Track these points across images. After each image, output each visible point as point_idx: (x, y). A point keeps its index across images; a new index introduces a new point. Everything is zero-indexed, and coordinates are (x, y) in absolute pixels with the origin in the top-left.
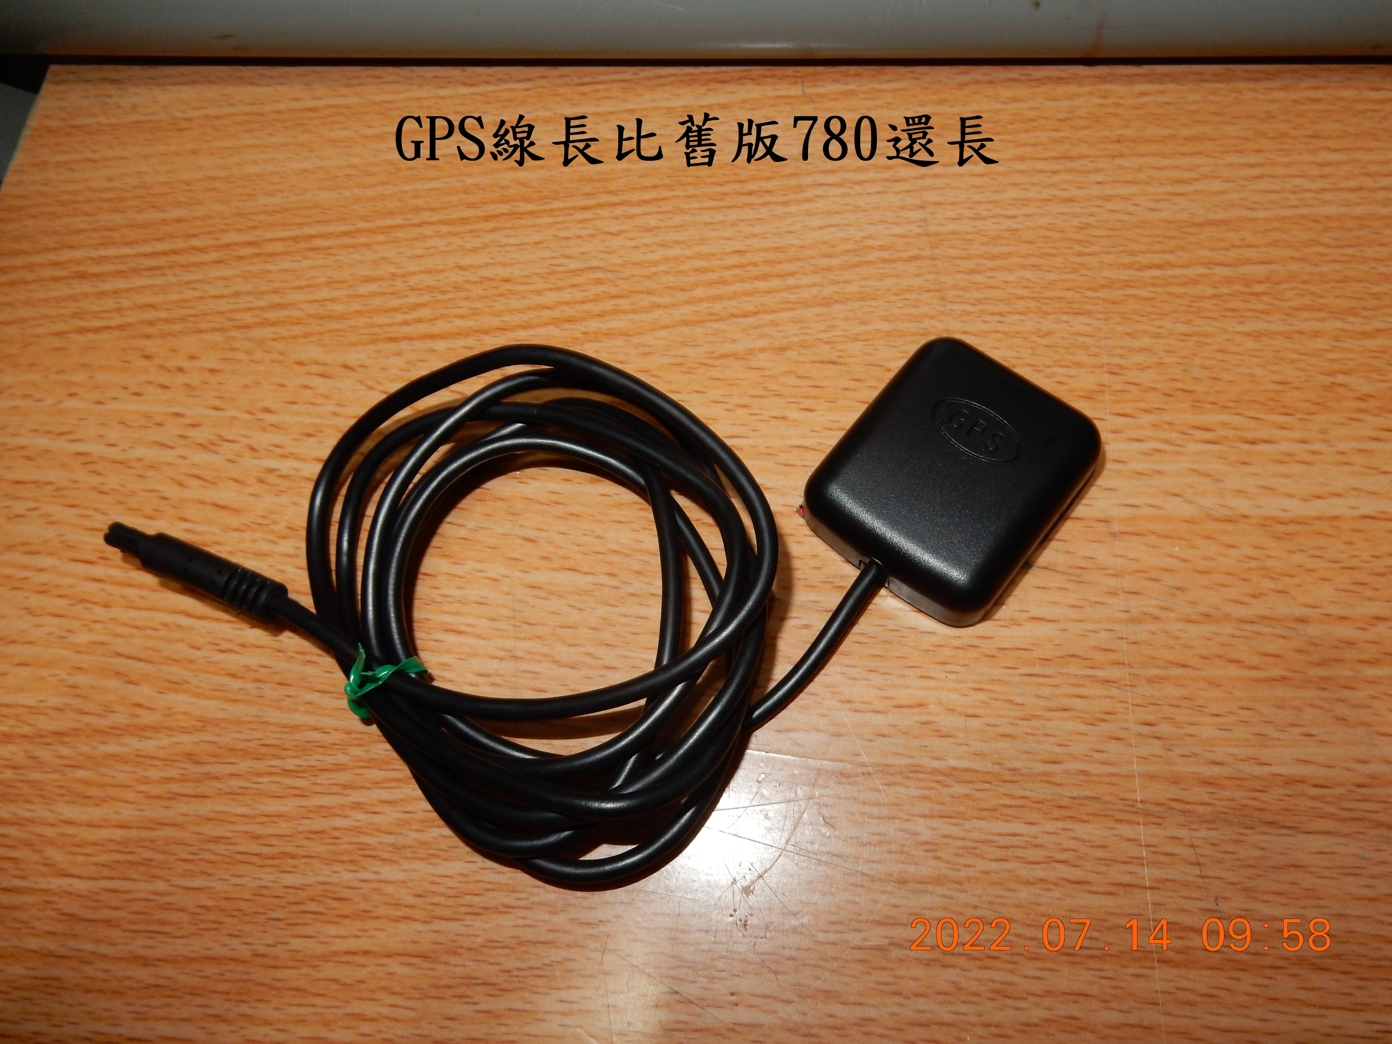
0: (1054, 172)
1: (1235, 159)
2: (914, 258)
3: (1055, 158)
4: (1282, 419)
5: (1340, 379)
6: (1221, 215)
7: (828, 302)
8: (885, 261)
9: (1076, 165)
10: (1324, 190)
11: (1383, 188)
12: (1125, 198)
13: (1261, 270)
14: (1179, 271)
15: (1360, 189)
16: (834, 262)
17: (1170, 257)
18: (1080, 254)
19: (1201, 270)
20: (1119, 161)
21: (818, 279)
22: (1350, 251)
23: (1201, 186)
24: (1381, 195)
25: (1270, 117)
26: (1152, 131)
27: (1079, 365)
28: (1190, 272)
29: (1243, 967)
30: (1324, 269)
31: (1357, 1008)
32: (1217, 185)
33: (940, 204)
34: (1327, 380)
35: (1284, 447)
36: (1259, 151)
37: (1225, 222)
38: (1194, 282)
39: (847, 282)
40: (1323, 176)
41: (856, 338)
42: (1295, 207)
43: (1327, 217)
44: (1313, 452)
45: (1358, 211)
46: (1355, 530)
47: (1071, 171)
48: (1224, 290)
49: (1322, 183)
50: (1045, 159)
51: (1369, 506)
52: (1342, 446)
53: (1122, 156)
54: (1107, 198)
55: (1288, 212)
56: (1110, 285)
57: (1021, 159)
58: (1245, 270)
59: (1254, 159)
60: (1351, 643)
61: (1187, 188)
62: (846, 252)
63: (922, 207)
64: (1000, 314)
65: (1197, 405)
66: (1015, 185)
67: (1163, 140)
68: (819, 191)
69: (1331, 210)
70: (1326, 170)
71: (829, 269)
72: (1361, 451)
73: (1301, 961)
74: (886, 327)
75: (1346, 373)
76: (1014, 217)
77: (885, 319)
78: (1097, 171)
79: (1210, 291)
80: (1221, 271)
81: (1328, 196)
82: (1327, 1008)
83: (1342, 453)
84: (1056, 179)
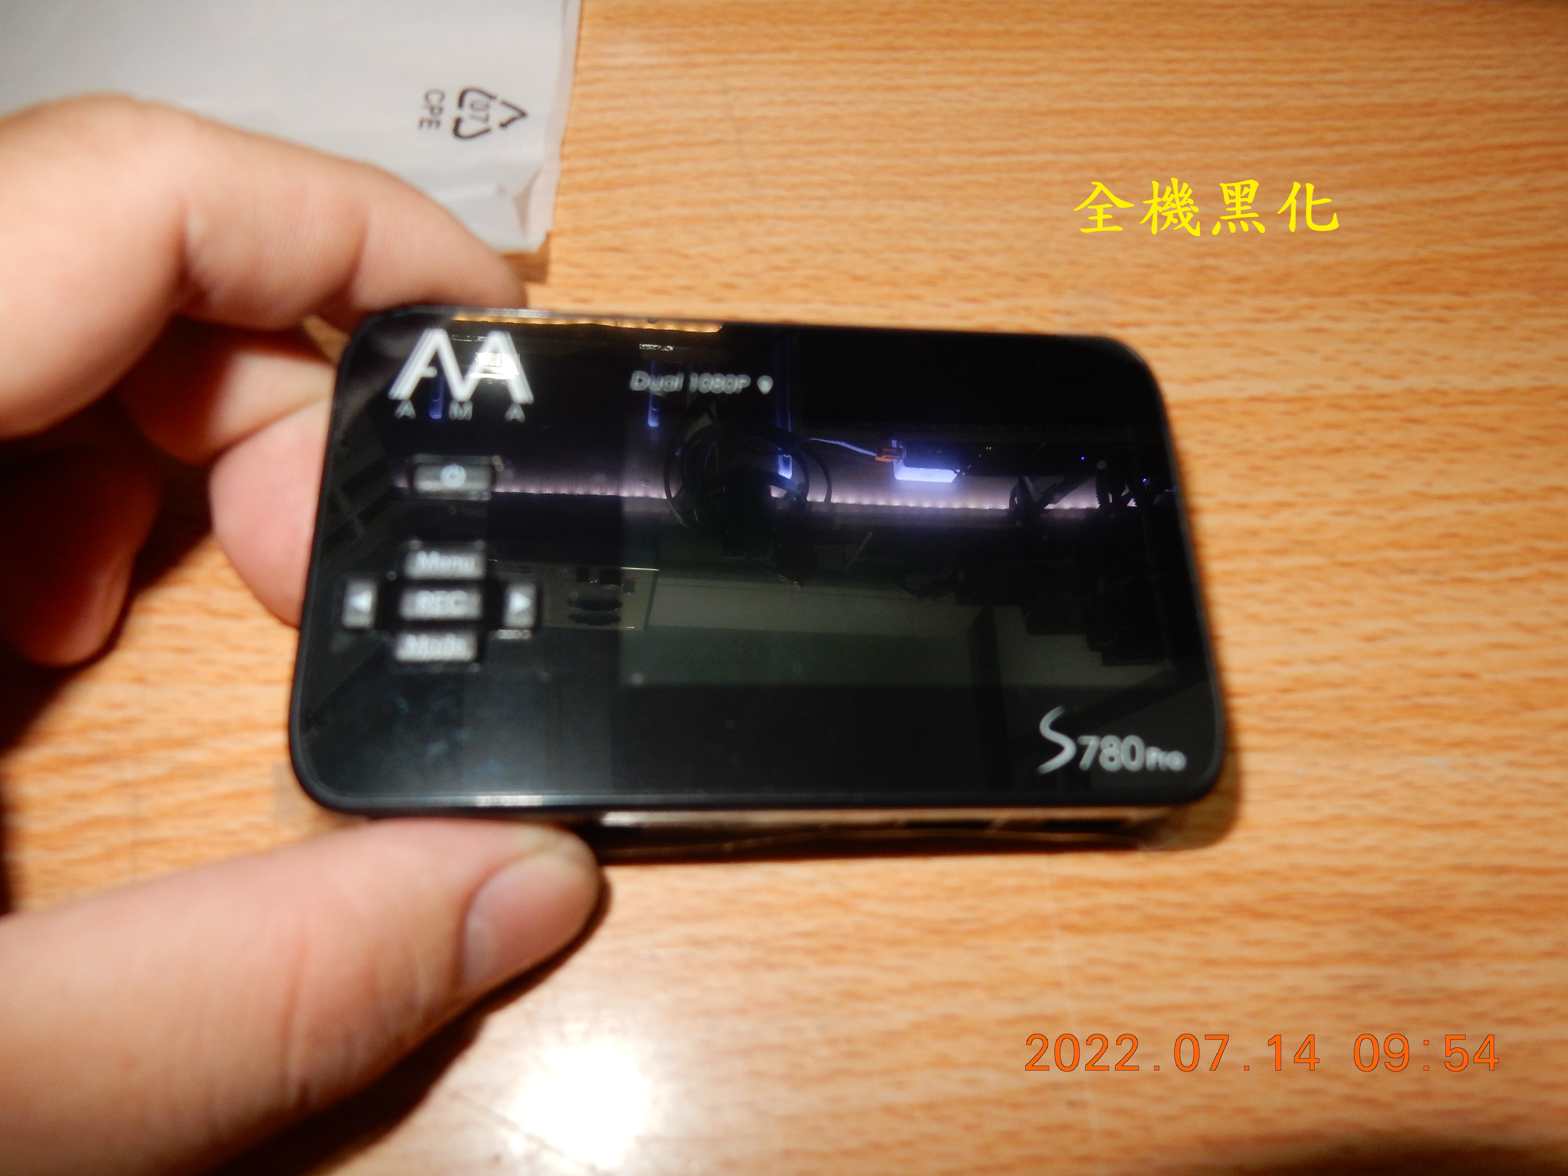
0: (877, 62)
1: (1075, 54)
2: (716, 142)
3: (878, 49)
4: (1151, 302)
5: (1210, 261)
6: (1066, 105)
7: (610, 186)
8: (680, 145)
9: (902, 55)
10: (1171, 85)
11: (1234, 84)
12: (960, 88)
13: (1114, 158)
14: (1024, 158)
15: (1209, 84)
16: (618, 145)
17: (1012, 144)
18: (911, 140)
19: (1049, 157)
20: (950, 54)
21: (597, 162)
22: (1206, 140)
23: (1043, 77)
24: (1232, 90)
25: (1108, 17)
26: (984, 26)
27: (917, 250)
28: (1037, 158)
29: (1167, 924)
30: (1181, 156)
31: (1314, 962)
32: (1058, 78)
33: (744, 89)
34: (1195, 263)
35: (1156, 330)
36: (1099, 48)
37: (1072, 112)
38: (1043, 167)
39: (634, 166)
40: (1171, 72)
41: (646, 224)
42: (1143, 99)
43: (1180, 110)
44: (1190, 335)
45: (1210, 104)
46: (1245, 413)
47: (896, 60)
48: (1075, 176)
49: (1170, 78)
50: (868, 49)
51: (1258, 388)
52: (1221, 327)
53: (952, 48)
54: (940, 87)
55: (1138, 104)
56: (948, 170)
57: (840, 48)
58: (1096, 157)
59: (1095, 54)
60: (1254, 533)
61: (1026, 80)
62: (633, 136)
63: (725, 91)
64: (822, 199)
65: (1056, 289)
66: (834, 73)
67: (996, 34)
68: (600, 74)
69: (1183, 102)
70: (1172, 66)
71: (612, 152)
72: (1242, 333)
73: (1239, 909)
74: (684, 212)
75: (1216, 255)
76: (833, 104)
77: (682, 204)
78: (926, 61)
79: (1059, 177)
80: (1069, 158)
81: (1177, 90)
82: (1277, 964)
83: (1221, 335)
84: (879, 68)
